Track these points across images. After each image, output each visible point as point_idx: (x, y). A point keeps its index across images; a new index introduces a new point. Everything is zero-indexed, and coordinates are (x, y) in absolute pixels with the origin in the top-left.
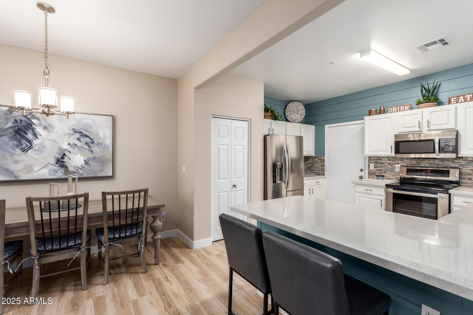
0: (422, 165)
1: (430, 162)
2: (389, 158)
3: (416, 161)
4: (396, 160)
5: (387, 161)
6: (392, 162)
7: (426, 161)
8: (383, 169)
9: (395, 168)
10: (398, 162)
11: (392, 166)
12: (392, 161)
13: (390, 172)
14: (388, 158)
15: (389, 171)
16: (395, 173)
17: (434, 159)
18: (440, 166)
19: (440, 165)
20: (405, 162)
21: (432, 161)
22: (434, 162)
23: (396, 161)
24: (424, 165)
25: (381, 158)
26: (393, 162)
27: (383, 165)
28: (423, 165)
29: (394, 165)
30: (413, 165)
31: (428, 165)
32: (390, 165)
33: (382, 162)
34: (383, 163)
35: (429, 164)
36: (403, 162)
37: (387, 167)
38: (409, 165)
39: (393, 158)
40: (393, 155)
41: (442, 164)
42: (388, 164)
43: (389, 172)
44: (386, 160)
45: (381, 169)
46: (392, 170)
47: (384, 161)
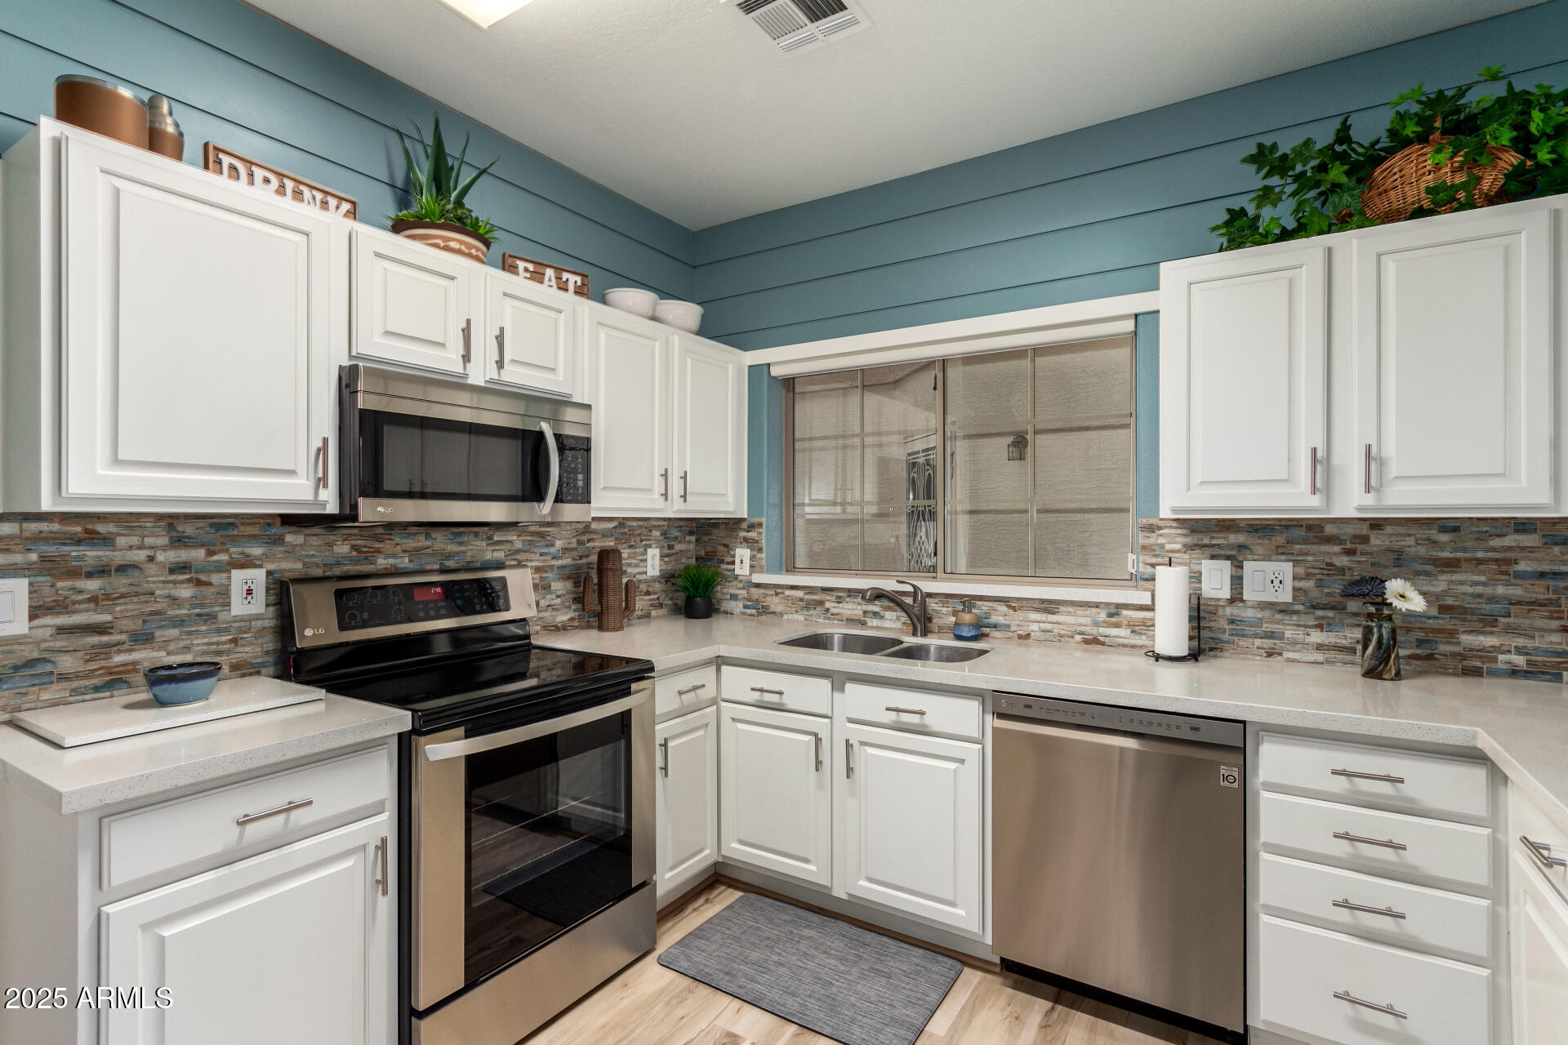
0: (382, 562)
1: (415, 545)
2: (180, 528)
3: (354, 542)
4: (234, 540)
5: (164, 548)
6: (200, 554)
7: (398, 540)
8: (126, 615)
9: (225, 594)
10: (248, 550)
11: (199, 583)
12: (202, 546)
13: (189, 633)
14: (171, 527)
15: (178, 622)
16: (227, 630)
17: (429, 529)
18: (451, 564)
19: (449, 556)
20: (291, 552)
21: (421, 541)
22: (429, 543)
23: (232, 550)
24: (391, 561)
25: (102, 528)
26: (210, 553)
27: (121, 583)
28: (384, 562)
29: (215, 579)
30: (338, 564)
31: (404, 562)
32: (189, 581)
33: (118, 557)
34: (122, 569)
35: (414, 553)
36: (280, 548)
37: (158, 592)
38: (317, 566)
39: (211, 525)
40: (324, 504)
41: (457, 553)
42: (172, 571)
43: (174, 632)
44: (148, 541)
45: (107, 618)
46: (199, 615)
47: (131, 547)
